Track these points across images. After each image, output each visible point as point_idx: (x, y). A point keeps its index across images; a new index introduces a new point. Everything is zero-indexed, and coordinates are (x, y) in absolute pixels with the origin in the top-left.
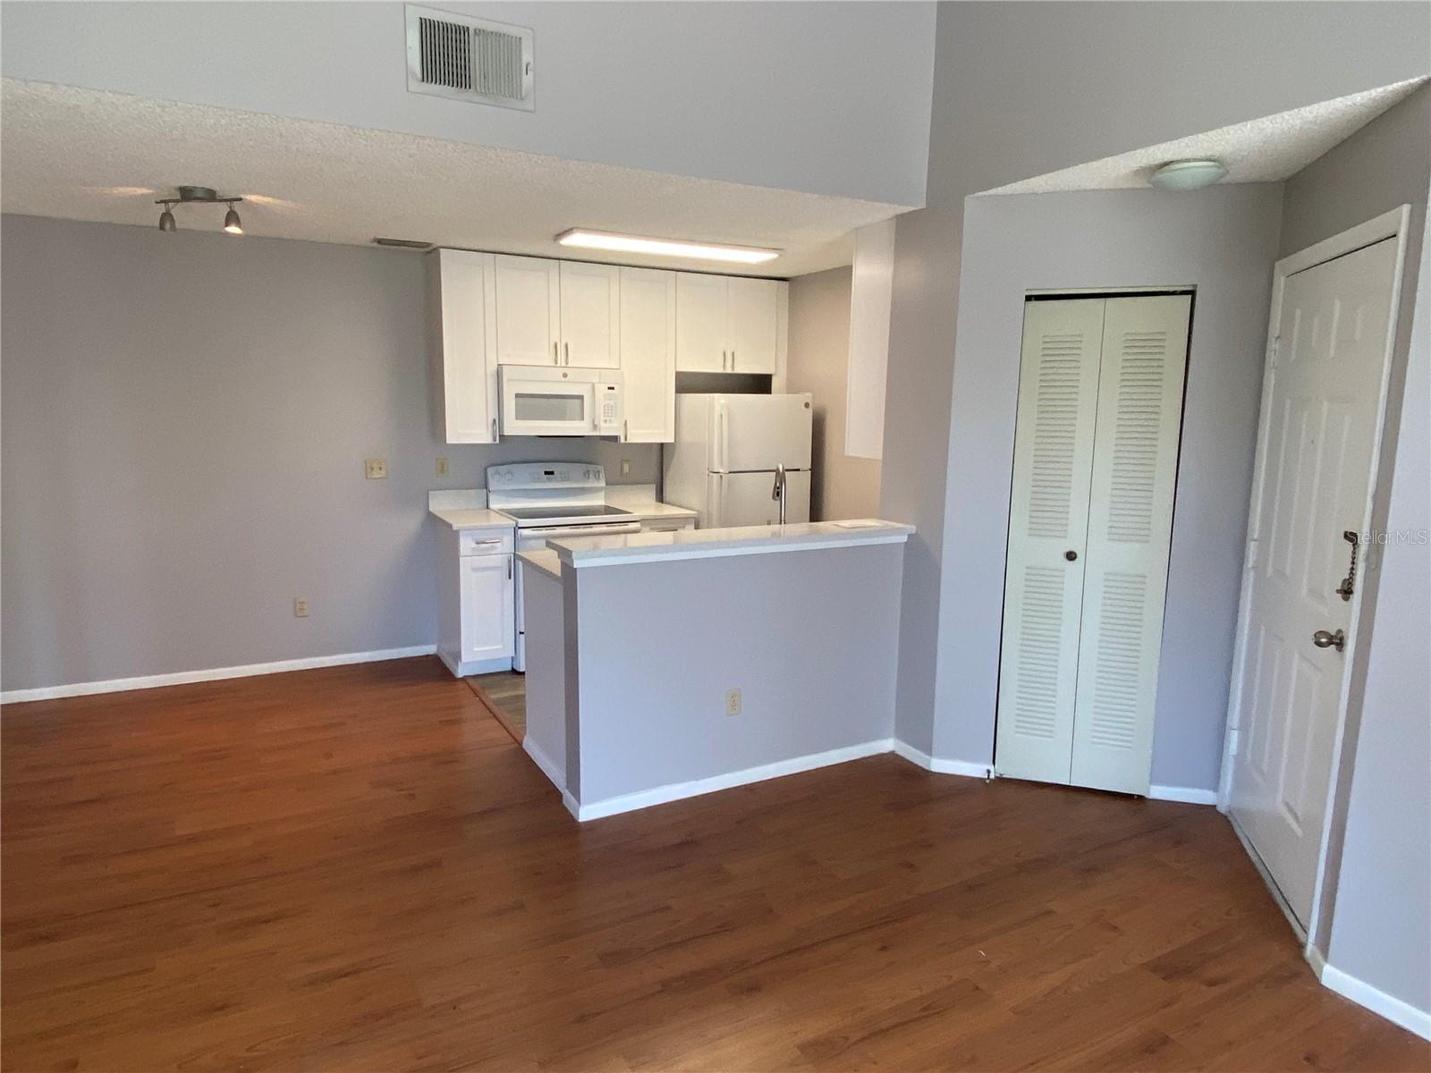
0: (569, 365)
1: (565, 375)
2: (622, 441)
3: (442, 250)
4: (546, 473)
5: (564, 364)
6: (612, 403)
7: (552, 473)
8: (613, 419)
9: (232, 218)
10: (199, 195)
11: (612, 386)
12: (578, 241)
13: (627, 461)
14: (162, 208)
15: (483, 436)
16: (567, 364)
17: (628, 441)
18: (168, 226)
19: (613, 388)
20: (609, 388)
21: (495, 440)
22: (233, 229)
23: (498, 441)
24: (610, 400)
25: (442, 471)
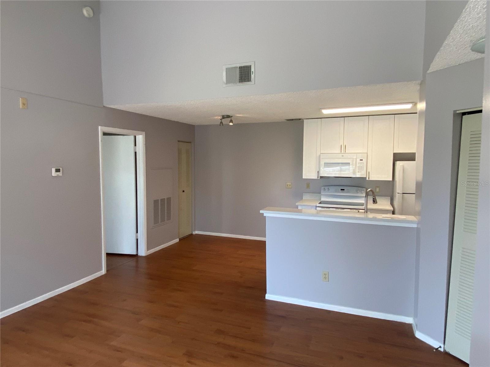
0: (346, 152)
1: (343, 156)
2: (367, 179)
3: (305, 120)
4: (341, 190)
5: (344, 152)
6: (362, 165)
7: (344, 190)
8: (362, 171)
9: (231, 121)
10: (225, 117)
11: (362, 159)
12: (326, 112)
13: (378, 187)
14: (220, 121)
15: (314, 176)
16: (345, 152)
17: (370, 179)
18: (221, 125)
19: (362, 160)
20: (361, 160)
21: (318, 178)
22: (231, 124)
23: (319, 178)
24: (361, 164)
25: (308, 187)
